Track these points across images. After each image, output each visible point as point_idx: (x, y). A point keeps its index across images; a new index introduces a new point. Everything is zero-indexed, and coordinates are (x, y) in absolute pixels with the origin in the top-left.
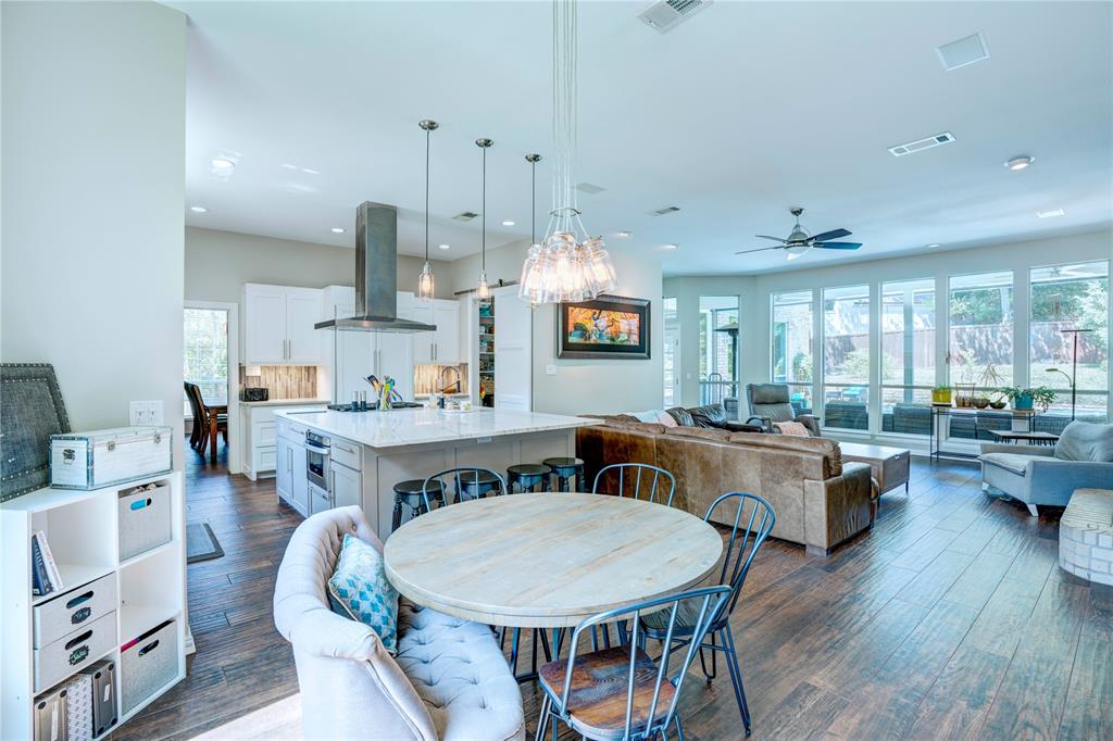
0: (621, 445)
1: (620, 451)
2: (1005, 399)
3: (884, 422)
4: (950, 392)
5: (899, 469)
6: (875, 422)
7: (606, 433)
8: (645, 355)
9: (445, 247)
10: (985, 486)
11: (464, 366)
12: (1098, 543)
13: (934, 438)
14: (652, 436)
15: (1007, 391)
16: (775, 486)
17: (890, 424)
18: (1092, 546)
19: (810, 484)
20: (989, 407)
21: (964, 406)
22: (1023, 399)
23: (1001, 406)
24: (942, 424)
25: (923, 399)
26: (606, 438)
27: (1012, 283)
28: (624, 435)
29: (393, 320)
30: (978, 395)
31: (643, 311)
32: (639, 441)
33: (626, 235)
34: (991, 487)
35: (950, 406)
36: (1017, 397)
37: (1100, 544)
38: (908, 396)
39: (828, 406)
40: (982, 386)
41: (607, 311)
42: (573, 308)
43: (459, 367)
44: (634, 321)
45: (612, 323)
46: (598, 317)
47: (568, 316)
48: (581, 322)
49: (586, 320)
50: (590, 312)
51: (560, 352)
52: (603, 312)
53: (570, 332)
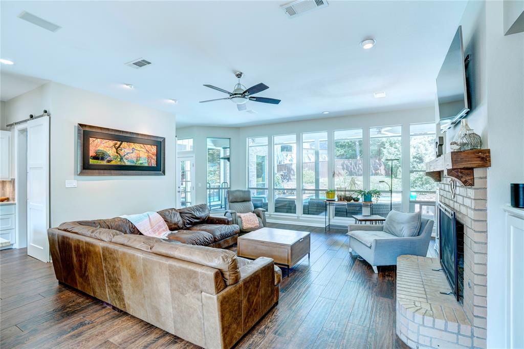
1: (81, 255)
2: (360, 197)
3: (304, 209)
4: (334, 193)
5: (302, 248)
6: (299, 209)
7: (72, 239)
8: (161, 172)
10: (350, 250)
12: (423, 323)
13: (327, 217)
14: (99, 245)
15: (360, 192)
16: (181, 296)
17: (307, 210)
18: (420, 325)
19: (206, 297)
20: (352, 201)
21: (341, 200)
22: (368, 196)
23: (357, 200)
24: (331, 209)
25: (323, 197)
26: (73, 244)
27: (362, 137)
28: (82, 242)
30: (348, 194)
31: (159, 144)
33: (128, 87)
34: (353, 250)
35: (334, 200)
36: (365, 195)
37: (425, 324)
38: (317, 195)
39: (276, 201)
40: (349, 189)
41: (127, 142)
42: (95, 139)
43: (10, 181)
44: (152, 150)
45: (132, 151)
46: (119, 147)
47: (89, 144)
48: (102, 149)
49: (107, 149)
50: (111, 143)
51: (79, 170)
52: (123, 143)
53: (91, 157)
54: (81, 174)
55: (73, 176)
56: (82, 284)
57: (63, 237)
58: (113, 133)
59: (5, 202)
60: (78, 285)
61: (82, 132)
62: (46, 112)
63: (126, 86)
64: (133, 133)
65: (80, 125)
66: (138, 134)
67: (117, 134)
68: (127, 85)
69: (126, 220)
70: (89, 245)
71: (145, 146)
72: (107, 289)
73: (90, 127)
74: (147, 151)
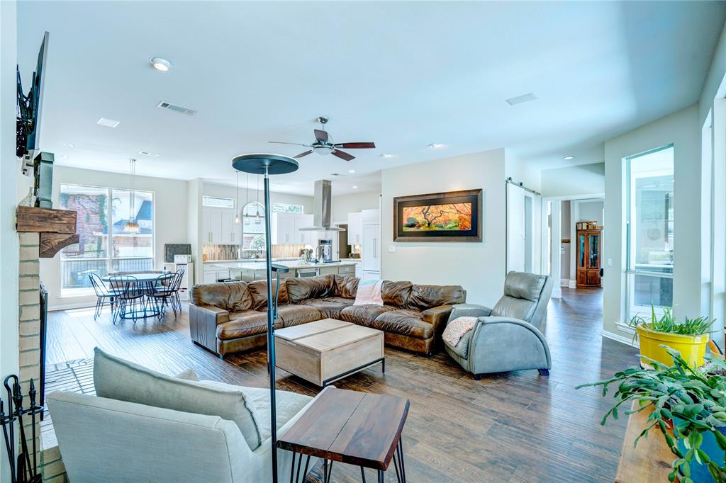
8: (477, 237)
31: (475, 200)
41: (435, 205)
42: (407, 208)
44: (465, 209)
45: (440, 214)
46: (427, 212)
47: (403, 214)
48: (413, 217)
49: (417, 215)
50: (420, 209)
52: (431, 207)
53: (405, 225)
58: (420, 199)
61: (397, 204)
65: (395, 198)
67: (424, 198)
71: (455, 205)
73: (402, 198)
74: (458, 211)
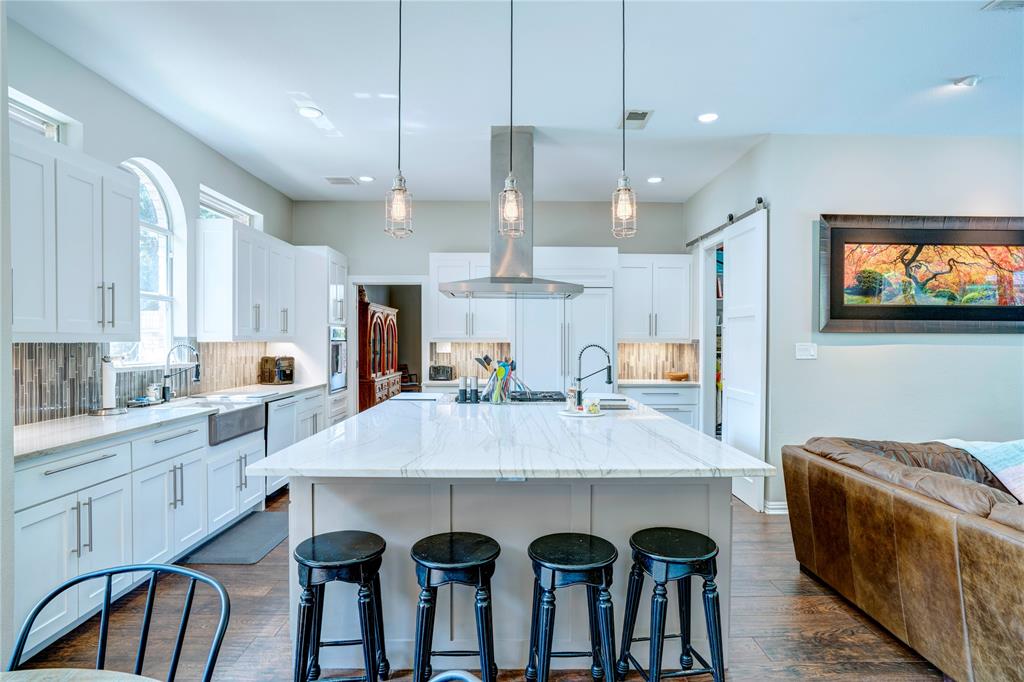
0: (879, 516)
1: (877, 528)
7: (851, 482)
9: (655, 180)
11: (695, 345)
14: (951, 516)
26: (852, 493)
28: (884, 495)
29: (529, 280)
32: (915, 519)
33: (962, 86)
41: (936, 245)
42: (854, 246)
43: (692, 345)
44: (1010, 259)
45: (948, 268)
46: (913, 259)
47: (843, 259)
48: (872, 269)
49: (884, 266)
50: (894, 251)
51: (823, 321)
52: (925, 249)
53: (848, 288)
54: (828, 329)
55: (810, 334)
56: (872, 597)
57: (824, 471)
58: (898, 225)
59: (683, 383)
60: (859, 596)
61: (829, 233)
62: (760, 201)
63: (953, 87)
64: (950, 218)
65: (825, 217)
66: (967, 219)
67: (908, 226)
68: (956, 82)
69: (966, 454)
70: (910, 509)
71: (986, 248)
72: (967, 648)
73: (846, 218)
74: (993, 263)
